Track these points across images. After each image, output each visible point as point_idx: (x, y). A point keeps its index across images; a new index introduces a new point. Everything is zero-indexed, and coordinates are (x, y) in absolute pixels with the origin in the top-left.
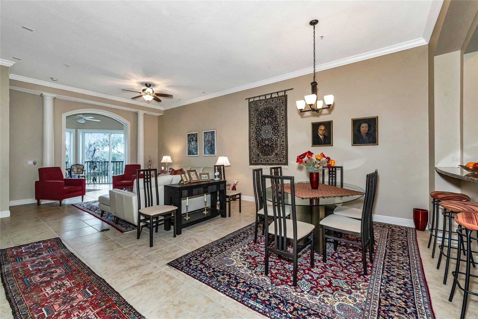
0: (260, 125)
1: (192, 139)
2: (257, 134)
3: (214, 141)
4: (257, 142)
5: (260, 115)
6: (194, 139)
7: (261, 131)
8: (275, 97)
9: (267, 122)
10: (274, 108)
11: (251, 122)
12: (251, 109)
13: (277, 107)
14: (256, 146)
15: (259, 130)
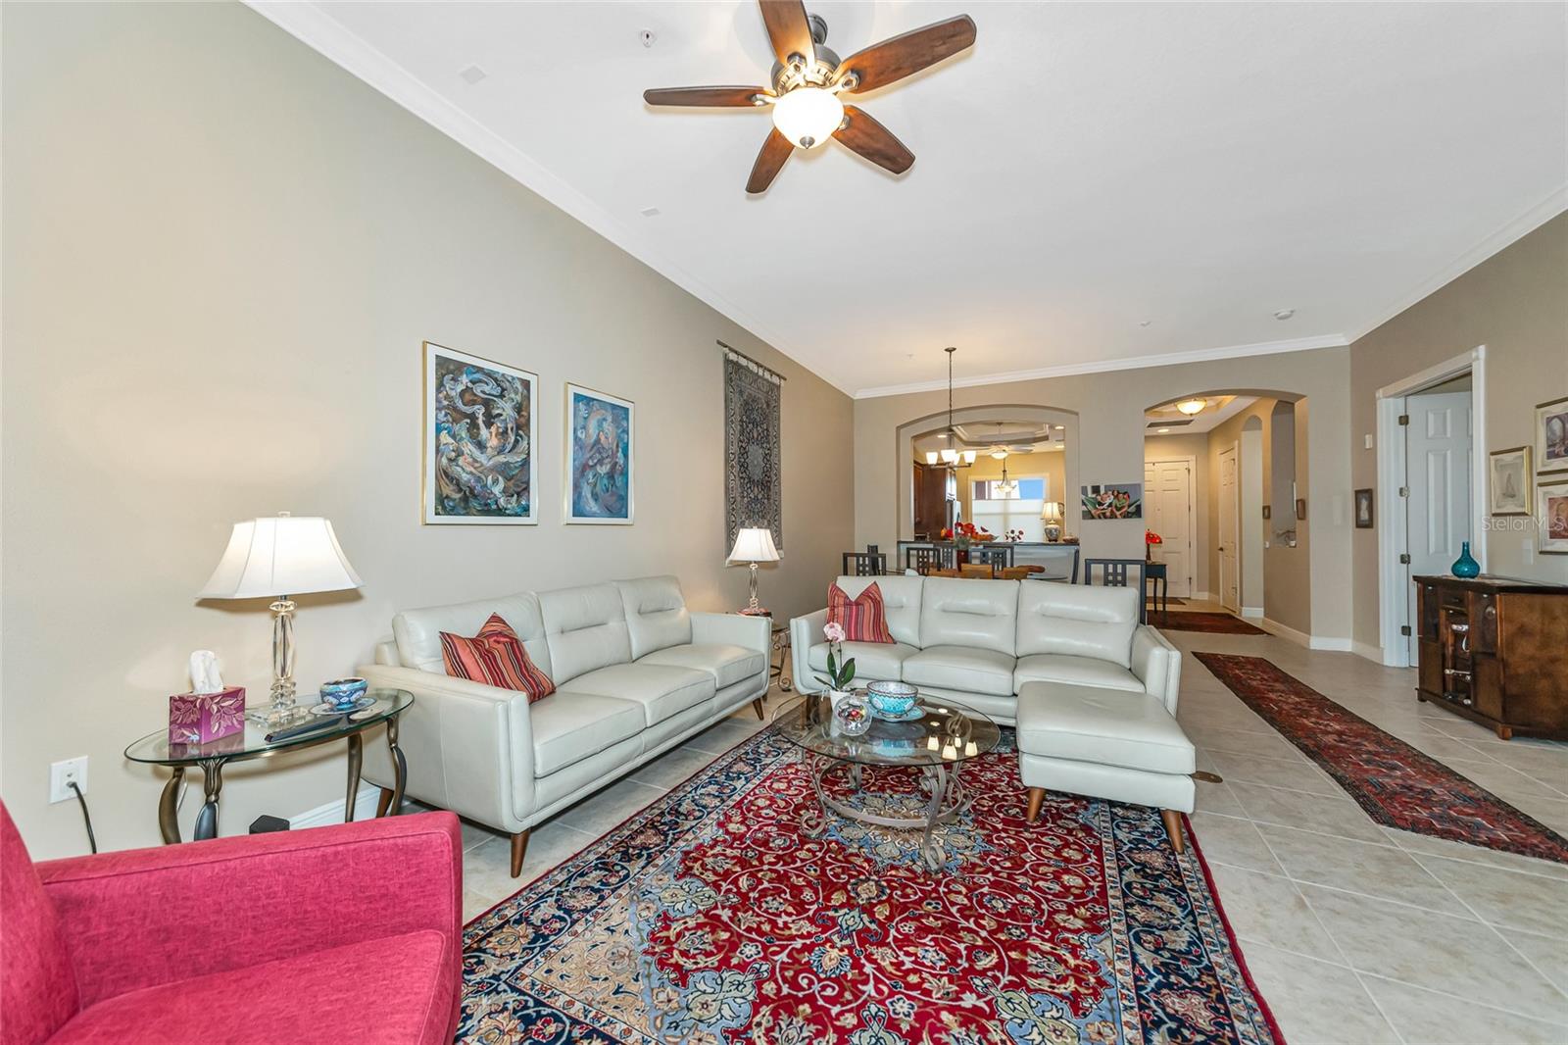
0: (745, 439)
2: (740, 462)
3: (626, 456)
4: (741, 485)
5: (746, 413)
7: (747, 456)
8: (767, 380)
9: (755, 436)
10: (765, 406)
11: (728, 422)
12: (728, 380)
13: (768, 405)
14: (739, 499)
15: (744, 452)
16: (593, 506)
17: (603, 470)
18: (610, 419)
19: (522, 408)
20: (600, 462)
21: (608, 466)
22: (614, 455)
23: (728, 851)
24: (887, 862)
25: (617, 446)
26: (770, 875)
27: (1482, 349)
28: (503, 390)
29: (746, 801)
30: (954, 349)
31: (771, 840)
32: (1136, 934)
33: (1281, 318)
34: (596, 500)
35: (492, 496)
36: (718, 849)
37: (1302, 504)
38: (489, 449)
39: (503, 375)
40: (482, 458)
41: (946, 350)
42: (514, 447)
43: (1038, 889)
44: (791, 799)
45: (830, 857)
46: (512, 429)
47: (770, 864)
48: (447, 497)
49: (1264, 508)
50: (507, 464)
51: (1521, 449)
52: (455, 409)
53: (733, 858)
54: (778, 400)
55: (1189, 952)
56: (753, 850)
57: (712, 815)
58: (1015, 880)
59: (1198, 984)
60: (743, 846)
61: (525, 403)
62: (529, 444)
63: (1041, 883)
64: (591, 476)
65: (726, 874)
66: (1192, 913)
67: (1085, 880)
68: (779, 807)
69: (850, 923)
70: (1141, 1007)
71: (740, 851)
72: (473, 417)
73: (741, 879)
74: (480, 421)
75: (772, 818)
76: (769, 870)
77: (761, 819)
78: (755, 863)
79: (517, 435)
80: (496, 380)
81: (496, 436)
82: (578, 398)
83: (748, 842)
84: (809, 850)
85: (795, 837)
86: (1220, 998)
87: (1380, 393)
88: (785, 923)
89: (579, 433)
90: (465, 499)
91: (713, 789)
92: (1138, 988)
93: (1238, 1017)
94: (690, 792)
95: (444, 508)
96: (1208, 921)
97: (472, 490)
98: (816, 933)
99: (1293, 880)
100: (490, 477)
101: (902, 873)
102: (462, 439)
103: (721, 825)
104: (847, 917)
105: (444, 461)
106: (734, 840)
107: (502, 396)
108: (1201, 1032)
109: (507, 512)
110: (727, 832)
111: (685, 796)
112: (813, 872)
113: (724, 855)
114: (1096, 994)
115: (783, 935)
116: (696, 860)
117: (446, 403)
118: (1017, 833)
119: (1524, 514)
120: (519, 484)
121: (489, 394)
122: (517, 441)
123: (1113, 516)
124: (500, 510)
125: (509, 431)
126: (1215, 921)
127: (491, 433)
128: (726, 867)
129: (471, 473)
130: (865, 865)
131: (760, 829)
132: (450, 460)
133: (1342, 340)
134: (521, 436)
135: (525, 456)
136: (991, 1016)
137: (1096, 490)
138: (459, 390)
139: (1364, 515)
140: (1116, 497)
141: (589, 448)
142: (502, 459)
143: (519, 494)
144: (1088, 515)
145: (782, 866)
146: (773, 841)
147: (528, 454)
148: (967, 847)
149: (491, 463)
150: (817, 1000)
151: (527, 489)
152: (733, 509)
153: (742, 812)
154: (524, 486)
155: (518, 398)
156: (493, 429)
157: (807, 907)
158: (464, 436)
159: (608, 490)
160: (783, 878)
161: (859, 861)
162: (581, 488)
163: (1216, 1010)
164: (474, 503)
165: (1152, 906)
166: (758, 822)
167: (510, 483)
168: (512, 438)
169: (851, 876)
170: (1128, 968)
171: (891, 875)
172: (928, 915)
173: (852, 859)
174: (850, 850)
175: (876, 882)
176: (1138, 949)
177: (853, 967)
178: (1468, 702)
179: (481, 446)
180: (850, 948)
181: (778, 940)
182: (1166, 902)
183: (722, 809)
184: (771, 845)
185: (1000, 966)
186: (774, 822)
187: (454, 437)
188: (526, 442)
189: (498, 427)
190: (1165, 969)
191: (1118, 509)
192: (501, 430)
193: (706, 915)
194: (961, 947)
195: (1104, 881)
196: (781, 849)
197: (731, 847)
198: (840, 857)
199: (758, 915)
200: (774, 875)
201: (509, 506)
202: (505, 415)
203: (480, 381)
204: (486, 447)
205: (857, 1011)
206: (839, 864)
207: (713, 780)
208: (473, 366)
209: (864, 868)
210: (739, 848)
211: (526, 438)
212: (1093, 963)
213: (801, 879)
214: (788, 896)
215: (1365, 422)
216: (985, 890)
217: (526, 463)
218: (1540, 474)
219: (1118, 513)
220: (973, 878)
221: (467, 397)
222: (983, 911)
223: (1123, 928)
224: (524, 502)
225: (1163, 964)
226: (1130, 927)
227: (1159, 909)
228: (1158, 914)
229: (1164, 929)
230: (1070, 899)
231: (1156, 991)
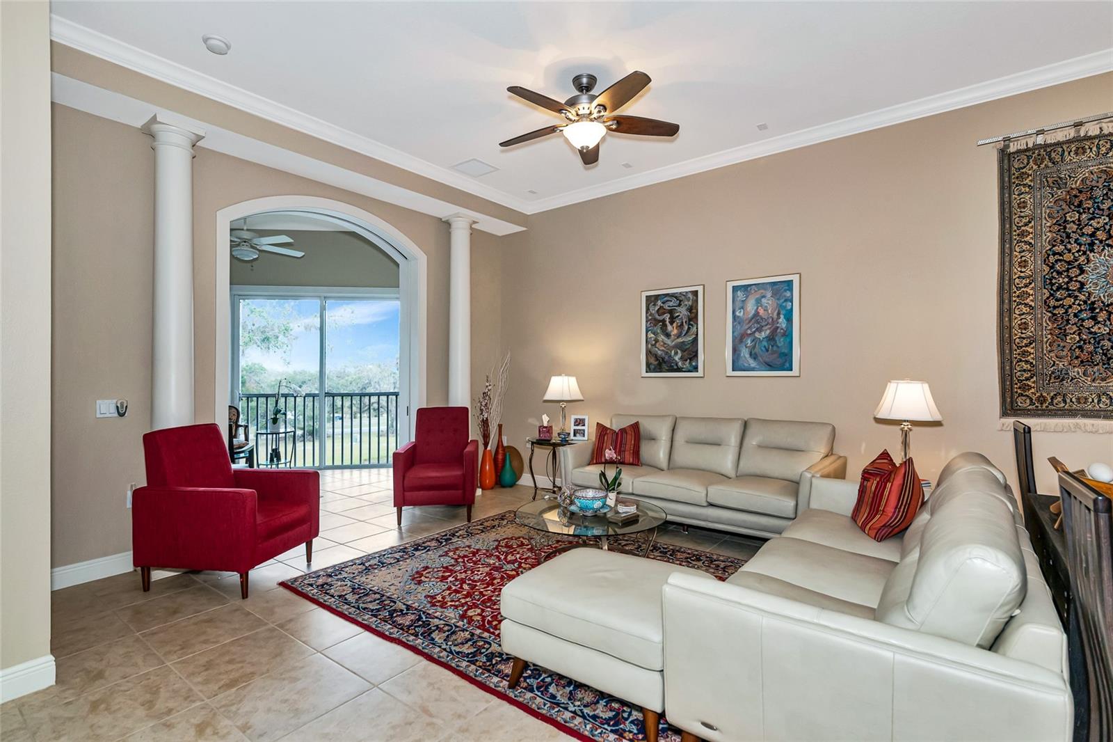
0: (1075, 247)
1: (671, 312)
2: (1053, 285)
3: (789, 320)
4: (1054, 317)
5: (1080, 205)
6: (682, 312)
7: (1082, 271)
11: (1013, 236)
12: (1015, 180)
19: (693, 310)
20: (759, 330)
25: (779, 314)
28: (680, 301)
32: (451, 626)
34: (755, 359)
35: (675, 361)
38: (672, 336)
39: (680, 293)
40: (668, 342)
42: (687, 332)
46: (686, 322)
48: (651, 364)
50: (684, 342)
52: (655, 319)
59: (413, 628)
61: (694, 305)
62: (697, 328)
64: (749, 342)
70: (416, 609)
72: (664, 321)
74: (667, 323)
79: (689, 324)
80: (676, 297)
81: (676, 328)
82: (736, 289)
86: (402, 629)
89: (737, 314)
90: (660, 364)
92: (424, 613)
93: (392, 628)
95: (650, 369)
96: (441, 655)
97: (663, 359)
100: (673, 352)
102: (658, 334)
105: (650, 346)
107: (679, 305)
108: (396, 616)
109: (684, 370)
114: (431, 602)
117: (650, 318)
120: (691, 353)
121: (672, 306)
122: (689, 329)
124: (680, 369)
125: (684, 324)
127: (673, 327)
129: (663, 350)
132: (652, 345)
134: (692, 325)
135: (694, 336)
138: (656, 309)
141: (747, 321)
142: (680, 340)
143: (691, 359)
147: (697, 335)
149: (674, 343)
151: (696, 355)
154: (694, 354)
155: (690, 303)
156: (675, 325)
158: (660, 332)
159: (767, 350)
162: (740, 351)
163: (400, 625)
164: (664, 366)
165: (467, 642)
167: (685, 353)
168: (686, 327)
170: (436, 615)
176: (442, 622)
179: (668, 335)
182: (467, 649)
187: (654, 334)
188: (695, 328)
189: (678, 323)
190: (426, 624)
201: (685, 366)
202: (681, 315)
203: (667, 301)
204: (670, 335)
208: (663, 295)
211: (695, 325)
212: (445, 608)
217: (696, 339)
221: (661, 311)
223: (458, 624)
224: (694, 364)
225: (429, 625)
226: (457, 627)
227: (462, 644)
228: (459, 641)
229: (448, 636)
230: (489, 618)
231: (420, 615)
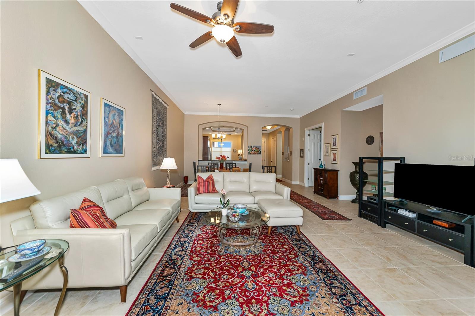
1: (70, 103)
2: (156, 133)
3: (122, 129)
4: (156, 142)
8: (164, 105)
9: (160, 124)
10: (163, 114)
11: (153, 119)
12: (153, 104)
13: (164, 114)
14: (156, 146)
15: (157, 130)
16: (110, 149)
17: (114, 135)
18: (117, 114)
19: (84, 107)
20: (113, 131)
21: (116, 133)
22: (118, 129)
23: (200, 266)
24: (245, 255)
25: (119, 125)
26: (217, 269)
27: (323, 123)
28: (77, 98)
29: (193, 250)
30: (220, 105)
31: (210, 259)
32: (304, 254)
33: (291, 110)
34: (112, 147)
35: (71, 145)
36: (196, 267)
37: (291, 152)
38: (70, 124)
39: (77, 91)
40: (67, 128)
41: (218, 104)
42: (81, 123)
43: (281, 251)
44: (207, 245)
45: (230, 258)
46: (80, 116)
47: (215, 266)
48: (51, 145)
49: (282, 152)
50: (78, 131)
51: (329, 143)
52: (55, 104)
53: (203, 268)
54: (166, 112)
55: (314, 255)
56: (207, 264)
57: (185, 257)
58: (275, 250)
59: (319, 261)
60: (203, 263)
61: (85, 105)
62: (87, 122)
63: (281, 249)
64: (110, 137)
65: (204, 274)
66: (309, 247)
67: (288, 246)
68: (205, 249)
69: (248, 274)
70: (314, 269)
71: (203, 265)
72: (63, 109)
73: (210, 273)
74: (67, 111)
75: (205, 252)
76: (216, 268)
77: (202, 254)
78: (210, 267)
79: (82, 118)
80: (74, 93)
81: (73, 118)
82: (106, 105)
83: (204, 262)
84: (223, 258)
85: (216, 256)
86: (324, 262)
87: (305, 129)
88: (232, 281)
89: (106, 120)
90: (60, 146)
91: (178, 249)
92: (311, 266)
93: (328, 264)
94: (172, 252)
95: (50, 151)
96: (313, 248)
97: (63, 142)
98: (241, 280)
99: (319, 235)
100: (71, 137)
101: (251, 257)
102: (58, 118)
103: (191, 259)
104: (246, 273)
105: (50, 128)
106: (199, 262)
107: (76, 101)
108: (325, 270)
109: (78, 152)
110: (194, 261)
111: (171, 254)
112: (229, 264)
113: (199, 268)
114: (306, 270)
115: (234, 284)
116: (191, 273)
117: (51, 101)
118: (268, 239)
119: (329, 156)
120: (83, 141)
121: (71, 99)
122: (82, 121)
123: (255, 154)
124: (75, 151)
125: (79, 116)
126: (314, 247)
127: (71, 116)
128: (203, 271)
129: (63, 135)
130: (240, 258)
131: (204, 257)
132: (53, 128)
133: (298, 116)
134: (84, 119)
135: (85, 128)
136: (292, 283)
137: (251, 147)
138: (57, 96)
139: (302, 155)
140: (256, 149)
141: (110, 126)
142: (75, 128)
143: (83, 144)
144: (250, 153)
145: (219, 265)
146: (211, 259)
147: (87, 127)
148: (260, 246)
149: (71, 130)
150: (255, 297)
151: (86, 142)
152: (154, 150)
153: (195, 254)
154: (85, 141)
155: (83, 102)
156: (72, 115)
157: (234, 274)
158: (59, 117)
159: (116, 143)
160: (221, 269)
161: (238, 257)
162: (107, 142)
163: (324, 265)
164: (64, 149)
165: (302, 247)
166: (202, 255)
167: (79, 139)
168: (80, 120)
169: (239, 262)
170: (307, 262)
171: (248, 258)
172: (263, 266)
173: (236, 257)
174: (234, 255)
175: (246, 261)
176: (306, 258)
177: (257, 285)
178: (322, 193)
179: (67, 122)
180: (252, 280)
181: (234, 286)
182: (304, 246)
183: (187, 254)
184: (211, 260)
185: (286, 272)
186: (207, 253)
187: (54, 117)
188: (86, 122)
189: (74, 114)
190: (313, 260)
191: (256, 152)
192: (75, 116)
193: (207, 288)
194: (276, 270)
195: (291, 245)
196: (215, 261)
197: (199, 265)
198: (233, 258)
199: (223, 282)
200: (219, 269)
201: (79, 149)
202: (77, 108)
203: (67, 93)
204: (69, 123)
205: (265, 295)
206: (234, 260)
207: (176, 246)
208: (64, 86)
209: (241, 259)
210: (202, 264)
211: (86, 120)
212: (301, 263)
213: (227, 267)
214: (227, 273)
215: (302, 135)
216: (271, 255)
217: (86, 131)
218: (332, 148)
219: (256, 153)
220: (267, 253)
221: (61, 99)
222: (274, 260)
223: (301, 254)
224: (85, 148)
225: (312, 259)
226: (302, 254)
227: (304, 248)
228: (304, 249)
229: (307, 252)
230: (288, 251)
231: (314, 265)
